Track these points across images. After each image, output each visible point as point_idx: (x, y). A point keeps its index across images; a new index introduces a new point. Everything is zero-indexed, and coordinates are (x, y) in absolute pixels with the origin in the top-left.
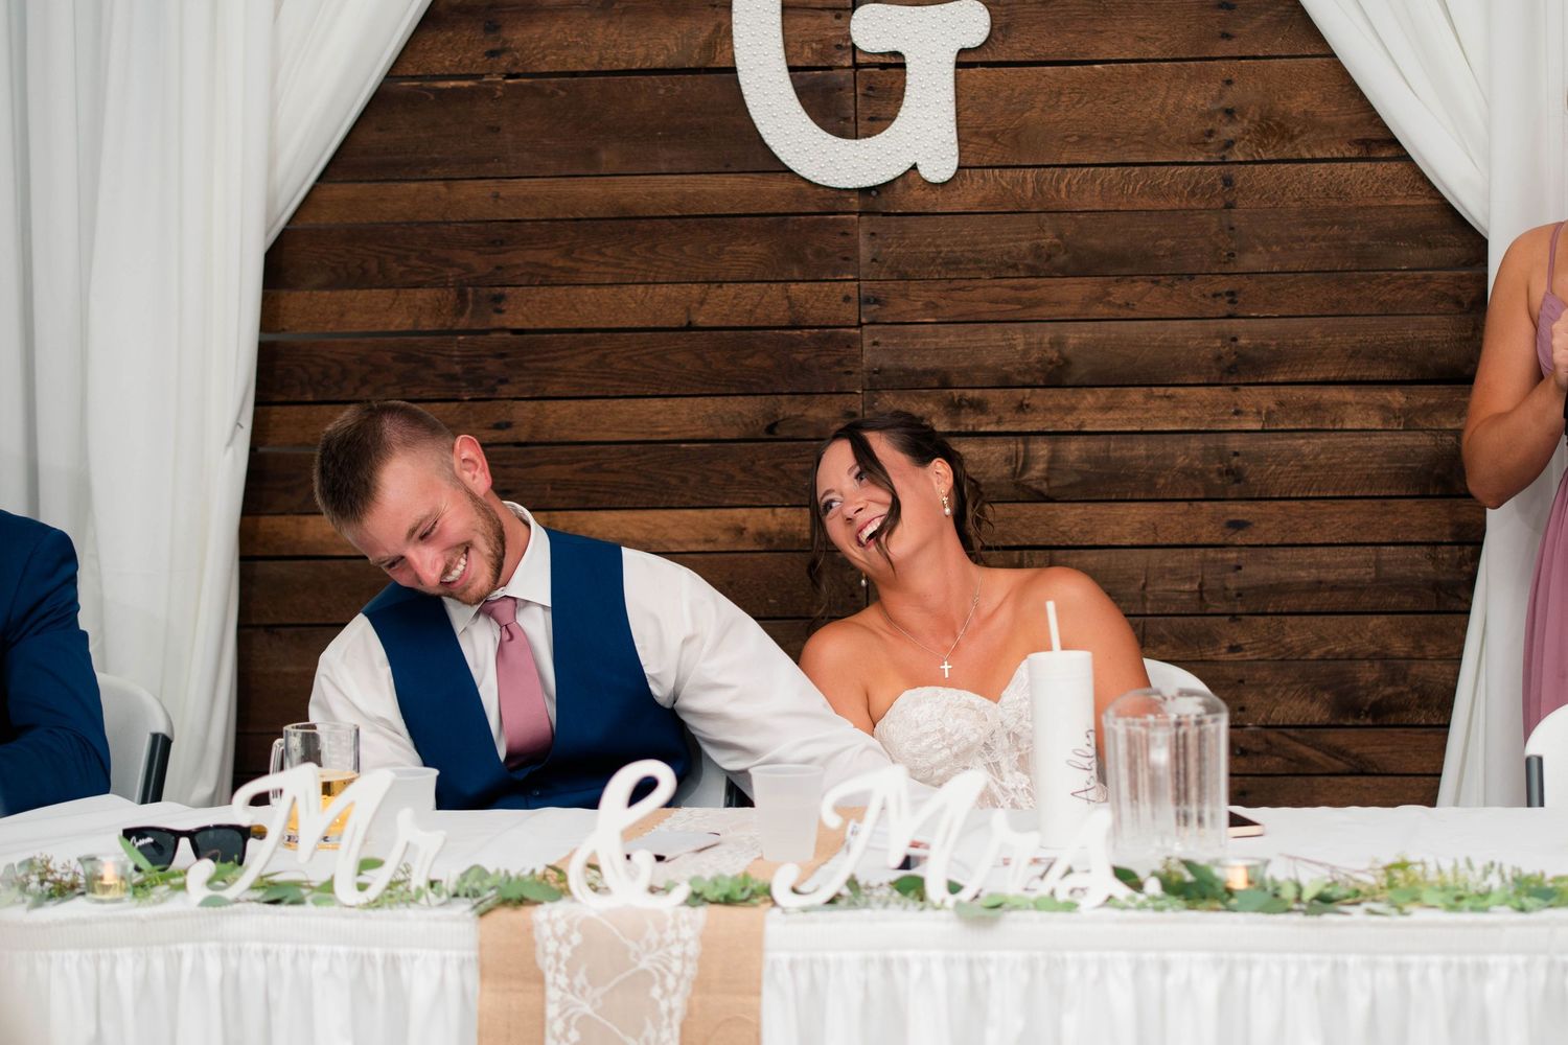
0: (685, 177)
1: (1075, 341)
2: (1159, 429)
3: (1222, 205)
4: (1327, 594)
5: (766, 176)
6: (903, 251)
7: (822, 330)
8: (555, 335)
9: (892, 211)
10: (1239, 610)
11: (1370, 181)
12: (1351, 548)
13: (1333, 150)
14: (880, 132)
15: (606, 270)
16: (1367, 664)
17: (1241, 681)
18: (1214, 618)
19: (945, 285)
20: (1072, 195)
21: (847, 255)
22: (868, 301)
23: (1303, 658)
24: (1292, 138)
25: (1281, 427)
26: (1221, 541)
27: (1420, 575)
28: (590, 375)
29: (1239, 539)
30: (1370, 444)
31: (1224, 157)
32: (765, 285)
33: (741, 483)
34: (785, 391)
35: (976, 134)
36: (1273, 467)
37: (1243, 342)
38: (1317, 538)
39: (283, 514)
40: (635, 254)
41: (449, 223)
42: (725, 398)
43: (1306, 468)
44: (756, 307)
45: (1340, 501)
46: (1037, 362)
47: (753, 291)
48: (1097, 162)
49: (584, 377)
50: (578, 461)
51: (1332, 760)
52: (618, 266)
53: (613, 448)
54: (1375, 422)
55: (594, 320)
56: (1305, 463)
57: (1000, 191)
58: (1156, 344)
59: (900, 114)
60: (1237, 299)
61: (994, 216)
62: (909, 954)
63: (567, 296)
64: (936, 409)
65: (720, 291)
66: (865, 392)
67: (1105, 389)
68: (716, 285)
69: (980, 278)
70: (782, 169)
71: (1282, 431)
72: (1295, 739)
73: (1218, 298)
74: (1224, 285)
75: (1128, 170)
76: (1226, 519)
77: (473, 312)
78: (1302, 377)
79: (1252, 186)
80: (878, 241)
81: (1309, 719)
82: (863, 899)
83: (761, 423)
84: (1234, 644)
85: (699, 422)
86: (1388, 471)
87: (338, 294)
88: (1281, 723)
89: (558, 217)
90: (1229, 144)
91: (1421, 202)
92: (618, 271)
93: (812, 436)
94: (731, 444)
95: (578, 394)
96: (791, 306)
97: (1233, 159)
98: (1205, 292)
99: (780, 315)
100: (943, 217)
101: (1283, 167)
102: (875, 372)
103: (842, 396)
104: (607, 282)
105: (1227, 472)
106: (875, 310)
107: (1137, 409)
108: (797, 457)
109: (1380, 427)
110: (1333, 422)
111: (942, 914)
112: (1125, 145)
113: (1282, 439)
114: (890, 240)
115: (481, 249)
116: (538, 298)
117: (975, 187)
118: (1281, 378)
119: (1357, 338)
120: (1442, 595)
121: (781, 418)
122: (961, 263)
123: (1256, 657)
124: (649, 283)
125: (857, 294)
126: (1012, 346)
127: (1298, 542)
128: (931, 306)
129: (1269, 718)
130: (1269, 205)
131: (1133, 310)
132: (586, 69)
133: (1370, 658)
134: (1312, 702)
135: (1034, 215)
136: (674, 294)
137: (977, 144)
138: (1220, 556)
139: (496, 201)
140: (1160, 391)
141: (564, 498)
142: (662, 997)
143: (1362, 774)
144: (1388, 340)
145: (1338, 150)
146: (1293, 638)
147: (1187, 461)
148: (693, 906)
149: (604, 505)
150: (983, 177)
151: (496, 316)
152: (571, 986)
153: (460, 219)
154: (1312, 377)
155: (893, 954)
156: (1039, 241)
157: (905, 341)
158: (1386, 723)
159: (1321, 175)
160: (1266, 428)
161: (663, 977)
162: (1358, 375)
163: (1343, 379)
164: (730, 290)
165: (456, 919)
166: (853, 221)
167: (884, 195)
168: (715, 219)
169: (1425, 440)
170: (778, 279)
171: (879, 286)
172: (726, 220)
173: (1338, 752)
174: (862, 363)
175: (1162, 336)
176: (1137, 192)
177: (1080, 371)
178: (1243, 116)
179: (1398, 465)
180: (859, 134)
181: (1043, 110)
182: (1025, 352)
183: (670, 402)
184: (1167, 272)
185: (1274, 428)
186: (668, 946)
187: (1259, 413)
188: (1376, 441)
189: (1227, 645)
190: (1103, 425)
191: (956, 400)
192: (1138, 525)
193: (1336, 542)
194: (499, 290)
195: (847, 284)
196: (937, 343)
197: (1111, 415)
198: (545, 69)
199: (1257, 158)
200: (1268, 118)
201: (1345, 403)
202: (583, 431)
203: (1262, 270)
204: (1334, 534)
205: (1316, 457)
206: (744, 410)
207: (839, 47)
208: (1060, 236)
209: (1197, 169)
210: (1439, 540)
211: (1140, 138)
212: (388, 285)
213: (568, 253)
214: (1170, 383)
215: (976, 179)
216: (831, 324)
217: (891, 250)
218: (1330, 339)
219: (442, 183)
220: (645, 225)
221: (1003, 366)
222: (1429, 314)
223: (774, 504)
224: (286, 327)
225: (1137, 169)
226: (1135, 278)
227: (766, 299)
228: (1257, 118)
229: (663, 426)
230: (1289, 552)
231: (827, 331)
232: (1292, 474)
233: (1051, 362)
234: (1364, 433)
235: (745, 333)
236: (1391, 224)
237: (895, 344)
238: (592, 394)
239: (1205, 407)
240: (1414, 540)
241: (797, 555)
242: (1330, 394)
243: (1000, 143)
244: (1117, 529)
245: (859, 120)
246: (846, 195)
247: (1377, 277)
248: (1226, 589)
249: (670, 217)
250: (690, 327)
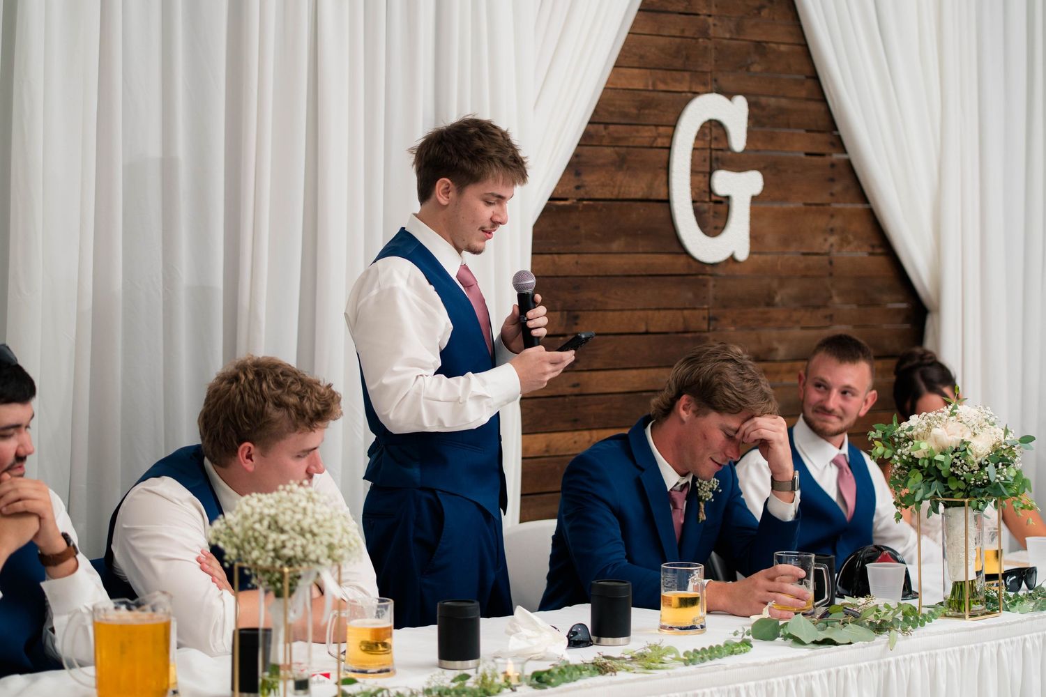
0: (649, 254)
3: (827, 275)
5: (679, 255)
6: (724, 293)
7: (695, 334)
14: (720, 234)
19: (738, 311)
21: (705, 296)
22: (711, 319)
28: (610, 357)
32: (676, 311)
40: (629, 294)
41: (558, 277)
44: (671, 321)
46: (768, 349)
47: (670, 314)
49: (608, 359)
50: (604, 403)
52: (622, 300)
53: (618, 396)
55: (612, 329)
57: (758, 265)
60: (832, 319)
63: (603, 315)
65: (659, 314)
68: (658, 311)
73: (826, 318)
74: (828, 312)
79: (838, 265)
80: (716, 289)
89: (601, 274)
90: (831, 246)
92: (622, 303)
95: (605, 368)
96: (685, 322)
99: (680, 326)
104: (618, 309)
106: (715, 324)
114: (720, 289)
115: (570, 291)
116: (591, 317)
124: (633, 310)
125: (708, 316)
132: (613, 197)
136: (643, 316)
139: (578, 266)
150: (758, 258)
151: (575, 327)
153: (564, 275)
164: (663, 313)
166: (708, 279)
167: (719, 266)
170: (680, 307)
171: (715, 312)
177: (782, 351)
178: (836, 232)
183: (639, 371)
184: (811, 306)
194: (577, 313)
195: (705, 311)
198: (597, 196)
200: (844, 234)
202: (606, 387)
207: (705, 192)
209: (821, 257)
213: (604, 294)
215: (756, 258)
216: (699, 331)
217: (720, 293)
220: (633, 279)
227: (676, 318)
228: (841, 233)
229: (636, 384)
231: (697, 334)
235: (669, 335)
246: (705, 266)
249: (642, 276)
250: (647, 333)
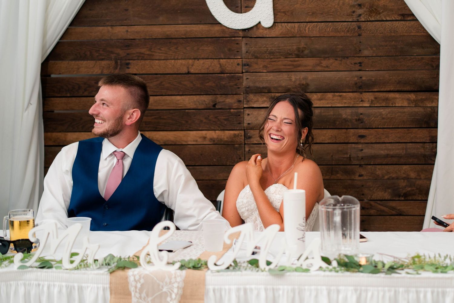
0: (187, 25)
1: (311, 78)
2: (337, 106)
3: (357, 35)
4: (390, 159)
5: (212, 25)
6: (256, 49)
7: (230, 74)
8: (146, 76)
9: (253, 36)
10: (362, 163)
11: (404, 27)
12: (398, 144)
13: (393, 17)
14: (249, 11)
15: (163, 55)
16: (402, 181)
17: (363, 186)
18: (354, 166)
19: (269, 60)
20: (310, 32)
21: (238, 50)
22: (245, 65)
23: (382, 178)
24: (380, 14)
25: (376, 105)
26: (356, 141)
27: (419, 153)
28: (157, 88)
29: (362, 141)
30: (404, 111)
31: (358, 20)
32: (212, 60)
33: (205, 123)
34: (219, 94)
35: (280, 12)
36: (373, 118)
37: (364, 78)
38: (387, 141)
39: (60, 132)
40: (171, 50)
41: (112, 40)
42: (200, 96)
43: (383, 118)
44: (210, 67)
45: (395, 129)
46: (299, 85)
47: (208, 62)
48: (317, 21)
49: (155, 89)
50: (154, 116)
51: (391, 211)
52: (166, 53)
53: (165, 111)
54: (406, 104)
55: (158, 71)
56: (383, 117)
57: (287, 30)
58: (336, 79)
59: (255, 6)
60: (362, 65)
61: (285, 38)
62: (253, 287)
63: (150, 63)
64: (267, 99)
65: (198, 62)
66: (244, 94)
67: (320, 93)
68: (197, 60)
69: (280, 58)
70: (218, 23)
71: (376, 107)
72: (379, 204)
73: (356, 65)
74: (358, 60)
75: (327, 24)
76: (358, 135)
77: (120, 68)
78: (382, 90)
79: (367, 29)
80: (248, 46)
81: (384, 198)
82: (238, 267)
83: (211, 103)
84: (361, 174)
85: (191, 103)
86: (410, 120)
87: (77, 62)
88: (375, 199)
89: (147, 38)
90: (360, 15)
91: (420, 34)
92: (166, 55)
93: (227, 108)
94: (201, 110)
95: (154, 94)
96: (221, 66)
97: (361, 20)
98: (352, 63)
99: (217, 69)
100: (269, 39)
101: (377, 23)
102: (247, 88)
103: (237, 95)
104: (162, 59)
105: (359, 120)
106: (247, 68)
107: (330, 100)
108: (222, 114)
109: (407, 106)
110: (392, 104)
111: (264, 273)
112: (327, 15)
113: (376, 109)
114: (252, 46)
115: (122, 48)
116: (140, 64)
117: (279, 29)
118: (376, 90)
119: (400, 77)
120: (426, 159)
121: (217, 102)
122: (274, 53)
123: (367, 178)
124: (176, 59)
125: (241, 63)
126: (291, 80)
127: (381, 142)
128: (265, 67)
129: (371, 197)
130: (372, 35)
131: (329, 68)
133: (404, 179)
134: (385, 192)
135: (298, 38)
136: (184, 63)
137: (280, 15)
138: (356, 146)
139: (127, 33)
140: (338, 94)
141: (149, 127)
142: (171, 301)
143: (401, 215)
144: (410, 78)
145: (394, 17)
146: (379, 172)
147: (346, 116)
148: (182, 270)
149: (161, 130)
150: (282, 26)
151: (127, 70)
152: (140, 297)
153: (116, 39)
154: (385, 90)
155: (248, 287)
156: (299, 46)
157: (257, 78)
158: (408, 199)
159: (389, 25)
160: (371, 106)
161: (171, 294)
162: (400, 89)
163: (395, 90)
164: (201, 61)
165: (103, 274)
166: (240, 39)
167: (250, 31)
168: (196, 39)
169: (421, 110)
170: (217, 58)
171: (248, 60)
172: (200, 39)
173: (393, 208)
174: (243, 85)
175: (338, 77)
176: (330, 31)
177: (312, 87)
178: (364, 6)
179: (413, 118)
180: (242, 11)
181: (301, 4)
182: (295, 82)
183: (183, 97)
184: (340, 56)
185: (373, 106)
186: (173, 284)
187: (369, 101)
188: (406, 110)
189: (358, 174)
190: (319, 105)
191: (273, 96)
192: (330, 137)
193: (393, 142)
194: (128, 61)
195: (239, 60)
196: (267, 79)
197: (322, 101)
199: (369, 20)
200: (372, 7)
201: (396, 98)
202: (155, 106)
203: (370, 56)
204: (392, 139)
205: (387, 115)
206: (206, 99)
208: (306, 45)
209: (349, 23)
210: (426, 142)
211: (331, 13)
212: (92, 59)
213: (150, 50)
214: (341, 91)
215: (279, 26)
216: (233, 72)
217: (252, 49)
218: (391, 78)
219: (110, 27)
220: (174, 41)
221: (288, 86)
222: (423, 70)
223: (215, 129)
224: (61, 73)
225: (330, 23)
226: (330, 58)
227: (213, 64)
228: (368, 7)
229: (180, 105)
230: (378, 145)
231: (232, 74)
232: (379, 121)
233: (303, 85)
234: (402, 108)
235: (206, 75)
236: (411, 41)
237: (253, 79)
238: (158, 94)
239: (352, 99)
240: (418, 141)
241: (223, 145)
242: (391, 95)
243: (287, 15)
244: (324, 138)
245: (242, 7)
246: (238, 31)
247: (407, 58)
248: (358, 157)
249: (182, 38)
250: (189, 73)
